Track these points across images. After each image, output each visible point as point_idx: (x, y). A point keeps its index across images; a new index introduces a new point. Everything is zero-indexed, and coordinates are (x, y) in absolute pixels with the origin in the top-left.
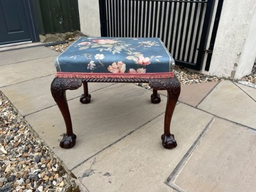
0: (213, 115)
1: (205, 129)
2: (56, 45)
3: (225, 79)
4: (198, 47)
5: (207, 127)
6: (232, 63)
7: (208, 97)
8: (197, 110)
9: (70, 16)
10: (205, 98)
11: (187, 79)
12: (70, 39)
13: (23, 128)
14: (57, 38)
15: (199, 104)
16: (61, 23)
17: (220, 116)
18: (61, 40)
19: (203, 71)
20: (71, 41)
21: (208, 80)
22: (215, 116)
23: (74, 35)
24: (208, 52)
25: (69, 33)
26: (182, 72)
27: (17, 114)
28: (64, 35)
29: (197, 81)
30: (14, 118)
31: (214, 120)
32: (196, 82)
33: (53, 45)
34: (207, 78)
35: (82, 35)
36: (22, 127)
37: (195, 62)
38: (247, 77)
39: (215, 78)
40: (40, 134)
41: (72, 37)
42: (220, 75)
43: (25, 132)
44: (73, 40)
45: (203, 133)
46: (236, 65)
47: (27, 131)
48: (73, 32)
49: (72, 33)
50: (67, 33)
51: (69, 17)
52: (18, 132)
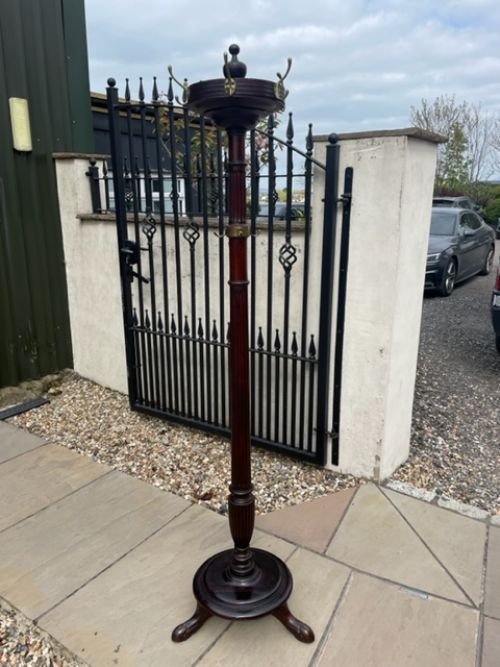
0: (350, 567)
1: (340, 600)
2: (24, 412)
3: (366, 480)
4: (314, 426)
5: (342, 593)
6: (371, 453)
7: (342, 528)
8: (325, 559)
9: (53, 345)
10: (336, 530)
11: (304, 484)
12: (52, 391)
13: (38, 644)
14: (25, 394)
15: (328, 546)
16: (32, 361)
17: (361, 569)
18: (33, 396)
19: (329, 465)
20: (54, 394)
21: (340, 485)
22: (353, 569)
23: (60, 380)
24: (331, 436)
25: (49, 378)
26: (295, 467)
27: (12, 616)
28: (38, 384)
29: (321, 488)
30: (8, 625)
31: (352, 578)
32: (320, 492)
33: (18, 414)
34: (338, 480)
35: (77, 377)
36: (35, 643)
37: (314, 449)
38: (401, 471)
39: (350, 477)
40: (80, 654)
41: (56, 386)
42: (357, 473)
43: (44, 653)
44: (60, 393)
45: (337, 606)
46: (378, 458)
47: (47, 650)
48: (57, 374)
49: (56, 377)
50: (44, 378)
51: (50, 346)
52: (30, 653)
